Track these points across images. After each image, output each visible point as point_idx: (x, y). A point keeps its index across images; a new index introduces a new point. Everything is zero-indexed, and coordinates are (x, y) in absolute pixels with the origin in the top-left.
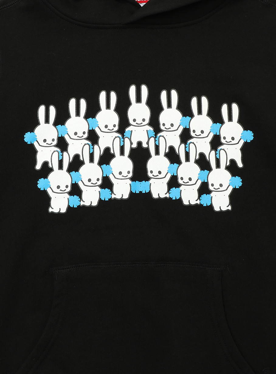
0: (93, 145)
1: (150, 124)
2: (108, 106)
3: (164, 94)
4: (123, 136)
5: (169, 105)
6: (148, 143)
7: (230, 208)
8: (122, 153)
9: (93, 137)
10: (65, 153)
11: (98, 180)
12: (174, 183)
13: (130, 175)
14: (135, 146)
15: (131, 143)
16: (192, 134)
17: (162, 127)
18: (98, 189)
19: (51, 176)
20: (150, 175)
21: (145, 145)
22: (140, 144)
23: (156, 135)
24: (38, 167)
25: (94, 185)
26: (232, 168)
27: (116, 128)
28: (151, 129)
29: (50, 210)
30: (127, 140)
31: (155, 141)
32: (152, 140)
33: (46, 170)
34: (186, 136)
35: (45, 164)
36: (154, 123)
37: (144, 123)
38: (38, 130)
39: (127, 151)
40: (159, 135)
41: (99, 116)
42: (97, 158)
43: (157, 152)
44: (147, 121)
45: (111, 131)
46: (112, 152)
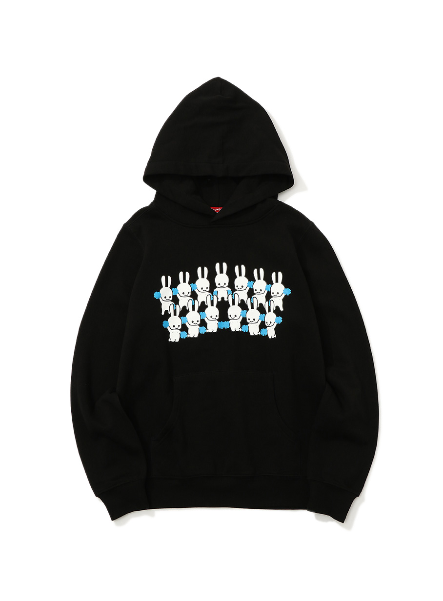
0: (194, 300)
1: (228, 286)
2: (203, 277)
3: (237, 268)
4: (212, 294)
5: (240, 275)
6: (228, 298)
7: (275, 336)
8: (212, 305)
9: (194, 295)
10: (177, 306)
11: (198, 321)
12: (244, 322)
13: (218, 318)
14: (220, 300)
15: (218, 299)
16: (255, 292)
17: (236, 288)
18: (198, 327)
19: (170, 319)
20: (230, 318)
21: (226, 299)
22: (223, 298)
23: (232, 293)
24: (163, 313)
25: (196, 324)
26: (277, 311)
27: (208, 290)
28: (229, 289)
29: (169, 340)
30: (215, 297)
31: (232, 296)
32: (230, 296)
33: (167, 315)
34: (251, 293)
35: (166, 312)
36: (231, 285)
37: (225, 286)
38: (161, 290)
39: (215, 303)
40: (234, 293)
41: (197, 282)
42: (197, 308)
43: (234, 304)
44: (227, 285)
45: (205, 291)
46: (206, 304)
